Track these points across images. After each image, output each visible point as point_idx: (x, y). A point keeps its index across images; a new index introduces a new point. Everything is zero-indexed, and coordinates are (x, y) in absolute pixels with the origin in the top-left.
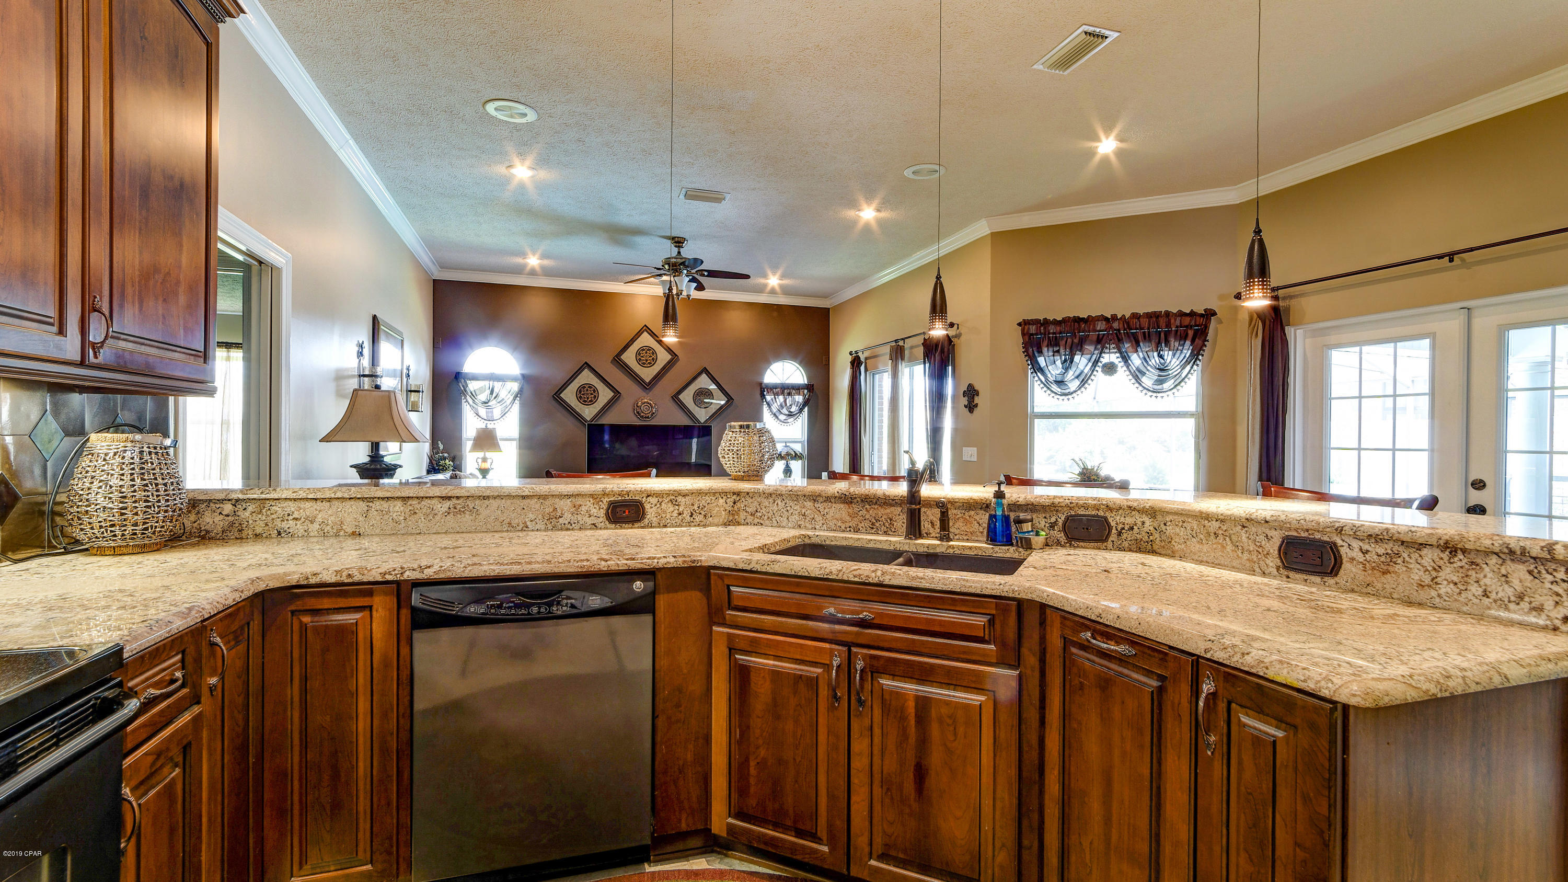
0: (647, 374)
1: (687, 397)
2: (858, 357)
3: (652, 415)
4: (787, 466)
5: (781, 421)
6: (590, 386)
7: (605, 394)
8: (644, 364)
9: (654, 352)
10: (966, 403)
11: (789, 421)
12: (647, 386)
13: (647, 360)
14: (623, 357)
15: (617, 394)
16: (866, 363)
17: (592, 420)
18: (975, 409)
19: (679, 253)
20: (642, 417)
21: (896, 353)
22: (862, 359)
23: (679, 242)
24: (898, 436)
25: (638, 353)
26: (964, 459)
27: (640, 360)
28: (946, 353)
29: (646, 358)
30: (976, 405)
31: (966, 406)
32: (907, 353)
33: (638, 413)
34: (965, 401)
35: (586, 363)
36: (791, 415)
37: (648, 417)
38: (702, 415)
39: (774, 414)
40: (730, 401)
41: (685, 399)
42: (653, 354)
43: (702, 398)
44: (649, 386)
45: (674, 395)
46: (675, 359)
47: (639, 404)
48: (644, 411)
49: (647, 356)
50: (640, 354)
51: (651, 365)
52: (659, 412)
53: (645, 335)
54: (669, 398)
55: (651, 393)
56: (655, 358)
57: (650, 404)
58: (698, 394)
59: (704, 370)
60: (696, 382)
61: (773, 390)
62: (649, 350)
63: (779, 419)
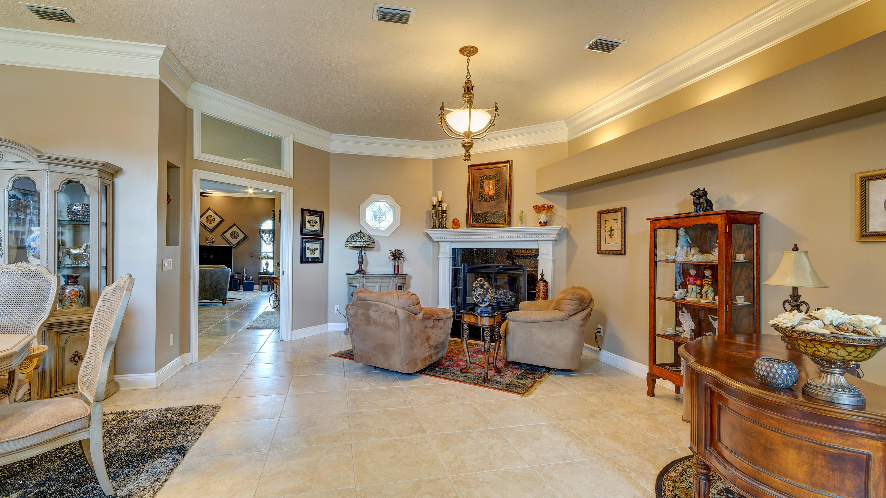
0: (211, 226)
1: (228, 235)
8: (210, 222)
12: (210, 231)
20: (208, 242)
27: (208, 221)
37: (211, 243)
38: (234, 242)
39: (265, 242)
40: (246, 237)
41: (226, 236)
42: (213, 218)
43: (234, 235)
44: (212, 231)
45: (222, 234)
46: (222, 220)
47: (207, 238)
48: (209, 241)
49: (211, 219)
50: (207, 218)
51: (212, 222)
52: (216, 241)
53: (210, 211)
54: (220, 235)
55: (212, 234)
56: (214, 220)
57: (212, 238)
58: (232, 234)
59: (235, 225)
60: (231, 229)
61: (264, 232)
62: (211, 217)
63: (266, 244)
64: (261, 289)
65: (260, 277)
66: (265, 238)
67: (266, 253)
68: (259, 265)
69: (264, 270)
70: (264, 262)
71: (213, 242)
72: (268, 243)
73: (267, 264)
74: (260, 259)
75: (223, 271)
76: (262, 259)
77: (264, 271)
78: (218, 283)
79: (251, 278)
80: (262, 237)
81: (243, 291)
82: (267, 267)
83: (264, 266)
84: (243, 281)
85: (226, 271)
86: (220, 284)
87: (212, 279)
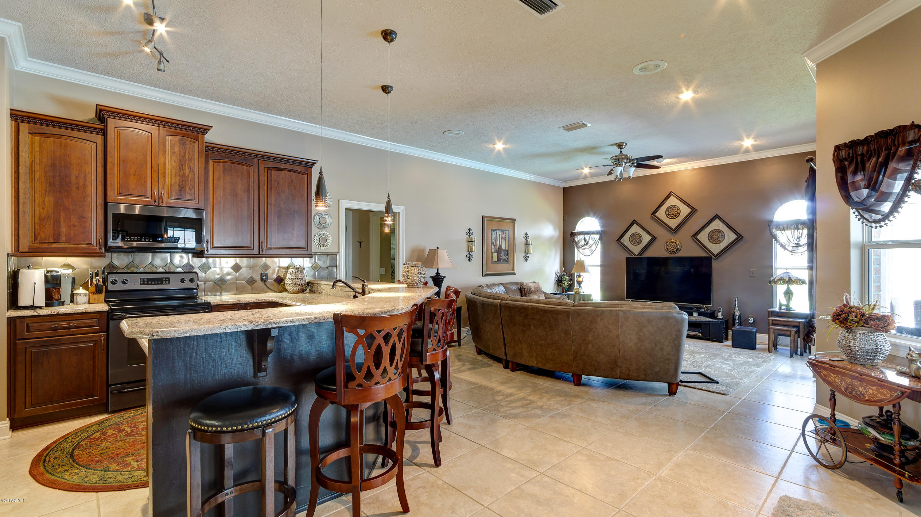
0: (674, 223)
1: (703, 237)
4: (789, 289)
5: (790, 251)
6: (638, 234)
7: (647, 238)
8: (672, 217)
9: (678, 208)
13: (673, 214)
14: (657, 214)
15: (654, 239)
17: (638, 255)
19: (621, 152)
20: (670, 251)
23: (620, 146)
27: (669, 214)
29: (673, 213)
33: (667, 249)
35: (634, 220)
36: (797, 246)
37: (674, 252)
38: (716, 249)
39: (783, 246)
40: (739, 238)
41: (701, 238)
42: (678, 210)
43: (715, 237)
44: (675, 231)
45: (693, 236)
46: (693, 211)
47: (668, 244)
48: (671, 248)
50: (668, 211)
51: (676, 217)
52: (682, 248)
53: (672, 198)
54: (689, 238)
55: (676, 236)
56: (679, 212)
57: (675, 243)
58: (712, 234)
59: (716, 217)
60: (710, 225)
61: (781, 227)
62: (675, 207)
63: (788, 250)
64: (773, 347)
65: (771, 322)
68: (770, 295)
69: (781, 305)
70: (780, 289)
71: (678, 250)
72: (790, 249)
73: (788, 294)
74: (770, 282)
75: (667, 318)
76: (776, 283)
77: (780, 309)
78: (656, 346)
79: (751, 320)
80: (775, 237)
81: (733, 346)
82: (789, 302)
83: (780, 298)
84: (734, 325)
85: (674, 318)
86: (662, 349)
87: (642, 334)
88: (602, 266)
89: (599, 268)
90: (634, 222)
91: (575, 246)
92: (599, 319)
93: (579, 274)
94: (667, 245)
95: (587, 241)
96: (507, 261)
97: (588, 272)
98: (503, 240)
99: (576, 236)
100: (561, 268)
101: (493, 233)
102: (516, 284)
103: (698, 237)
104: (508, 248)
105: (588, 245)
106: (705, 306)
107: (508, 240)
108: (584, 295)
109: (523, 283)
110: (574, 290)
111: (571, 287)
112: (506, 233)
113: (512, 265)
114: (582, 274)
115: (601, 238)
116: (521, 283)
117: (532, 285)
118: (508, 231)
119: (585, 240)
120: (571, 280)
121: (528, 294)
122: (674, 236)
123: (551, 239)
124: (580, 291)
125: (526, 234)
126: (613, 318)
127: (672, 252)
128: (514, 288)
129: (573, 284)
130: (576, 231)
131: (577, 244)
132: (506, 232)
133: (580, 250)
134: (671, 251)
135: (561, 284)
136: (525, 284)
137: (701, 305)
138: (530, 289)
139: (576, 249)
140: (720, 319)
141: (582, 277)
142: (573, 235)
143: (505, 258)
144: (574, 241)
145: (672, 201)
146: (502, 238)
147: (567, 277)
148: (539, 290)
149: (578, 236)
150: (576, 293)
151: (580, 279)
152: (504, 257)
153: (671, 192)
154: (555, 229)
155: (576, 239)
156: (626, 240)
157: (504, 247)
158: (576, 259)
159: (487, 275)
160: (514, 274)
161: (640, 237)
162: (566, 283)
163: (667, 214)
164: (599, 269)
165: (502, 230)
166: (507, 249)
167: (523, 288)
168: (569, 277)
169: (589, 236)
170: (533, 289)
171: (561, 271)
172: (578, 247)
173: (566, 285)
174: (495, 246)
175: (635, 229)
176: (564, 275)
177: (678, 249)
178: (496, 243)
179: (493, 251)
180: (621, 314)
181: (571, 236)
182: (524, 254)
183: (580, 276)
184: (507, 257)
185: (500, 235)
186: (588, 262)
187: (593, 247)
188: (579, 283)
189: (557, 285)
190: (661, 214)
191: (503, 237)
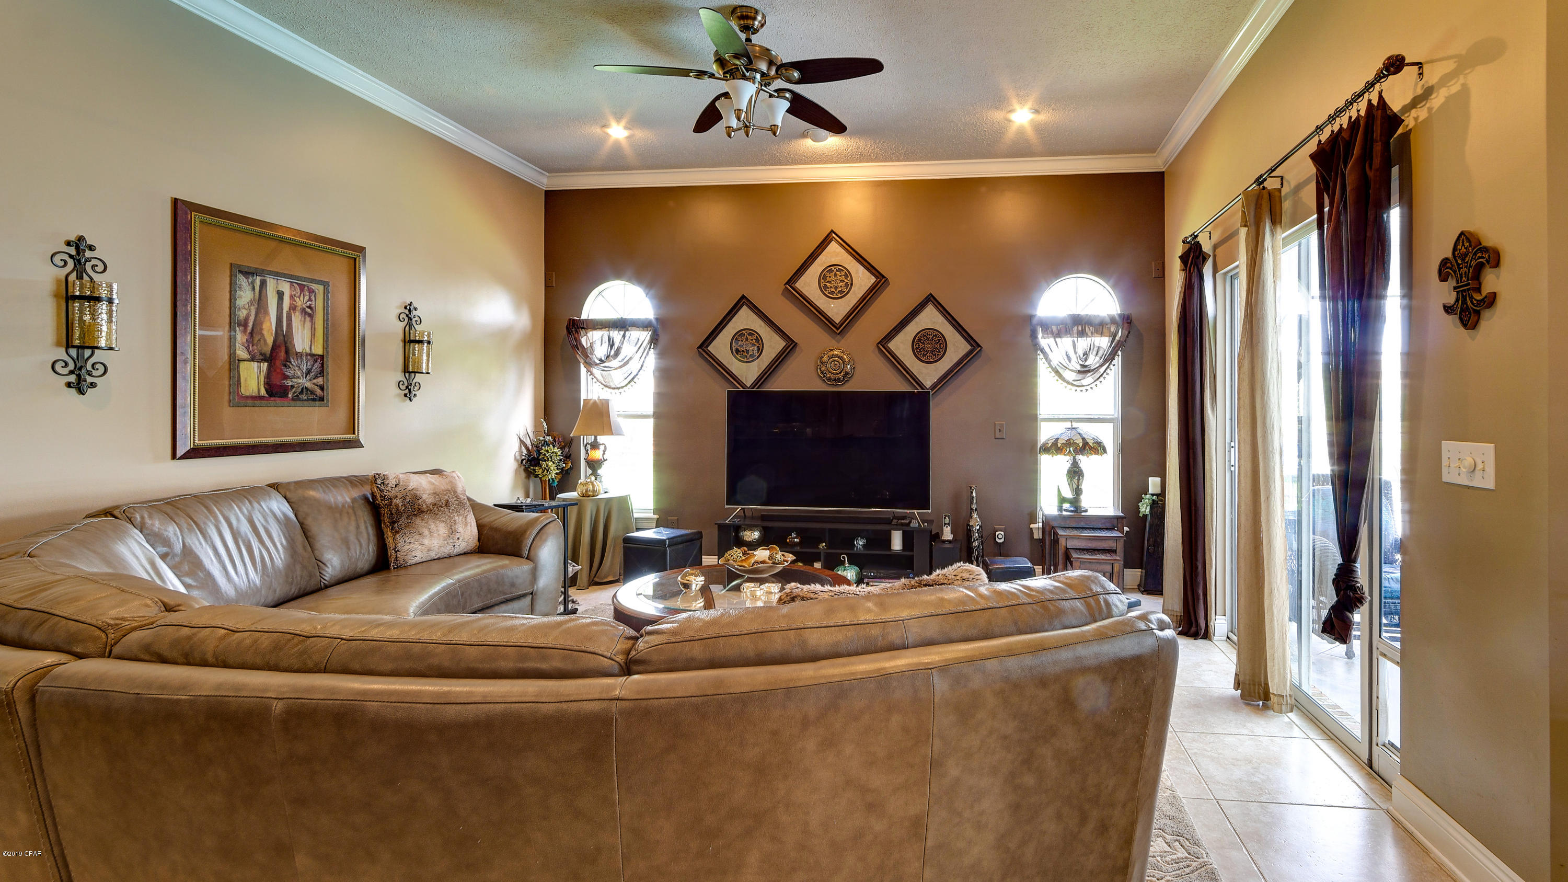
0: (837, 309)
1: (902, 345)
2: (1198, 246)
3: (845, 376)
4: (1075, 464)
5: (1068, 383)
6: (751, 332)
7: (773, 345)
8: (832, 293)
9: (848, 274)
10: (1451, 299)
11: (1084, 382)
12: (837, 329)
13: (836, 288)
14: (799, 285)
15: (791, 347)
16: (1215, 257)
17: (753, 386)
18: (1486, 314)
19: (748, 40)
20: (829, 379)
21: (1258, 206)
22: (1207, 247)
23: (745, 17)
24: (1265, 406)
25: (823, 277)
26: (1446, 478)
27: (826, 287)
28: (1377, 161)
29: (835, 284)
30: (1491, 300)
31: (1448, 309)
32: (1287, 205)
33: (823, 372)
34: (1445, 293)
35: (743, 297)
36: (1085, 370)
37: (839, 380)
38: (928, 374)
39: (1055, 370)
40: (975, 350)
41: (896, 349)
42: (846, 276)
43: (927, 347)
44: (841, 329)
45: (880, 342)
46: (881, 282)
47: (824, 359)
48: (831, 369)
49: (836, 281)
50: (825, 277)
51: (843, 295)
52: (857, 371)
53: (833, 247)
54: (872, 347)
55: (843, 341)
56: (849, 283)
57: (842, 358)
58: (920, 340)
59: (930, 299)
60: (917, 319)
61: (1054, 328)
62: (839, 270)
63: (1064, 380)
66: (1057, 357)
67: (1068, 425)
68: (1030, 479)
70: (1053, 465)
71: (847, 377)
73: (1075, 475)
79: (1000, 536)
80: (1036, 347)
82: (1078, 491)
88: (657, 415)
89: (650, 423)
90: (743, 301)
91: (582, 361)
92: (811, 745)
93: (591, 439)
94: (822, 363)
95: (616, 347)
96: (317, 398)
97: (619, 433)
98: (297, 319)
99: (582, 332)
100: (537, 424)
101: (242, 280)
102: (353, 481)
103: (892, 345)
104: (326, 347)
105: (620, 357)
106: (916, 512)
107: (326, 321)
108: (609, 500)
109: (385, 478)
110: (580, 489)
111: (567, 478)
112: (311, 291)
113: (342, 414)
114: (601, 439)
115: (654, 341)
116: (376, 480)
117: (424, 486)
118: (325, 284)
119: (612, 345)
120: (567, 457)
121: (403, 520)
122: (838, 342)
123: (501, 335)
124: (596, 488)
125: (409, 308)
126: (896, 720)
127: (835, 380)
128: (344, 497)
129: (575, 467)
130: (584, 316)
131: (586, 354)
132: (314, 286)
133: (596, 371)
134: (833, 377)
135: (539, 471)
136: (392, 482)
137: (908, 511)
138: (416, 497)
139: (583, 370)
140: (949, 541)
141: (602, 447)
142: (576, 327)
143: (309, 385)
144: (577, 346)
145: (834, 254)
146: (293, 308)
147: (556, 450)
148: (452, 500)
149: (590, 334)
150: (585, 495)
151: (597, 455)
152: (305, 382)
153: (832, 231)
154: (517, 307)
155: (583, 340)
156: (721, 347)
157: (301, 341)
158: (583, 396)
159: (196, 453)
160: (355, 444)
161: (757, 340)
162: (553, 467)
163: (822, 285)
164: (648, 425)
165: (291, 277)
166: (318, 350)
167: (383, 498)
168: (562, 448)
169: (622, 333)
170: (427, 498)
171: (537, 432)
172: (589, 364)
173: (554, 472)
174: (254, 334)
175: (745, 319)
176: (546, 443)
177: (847, 373)
178: (258, 324)
179: (242, 353)
180: (941, 685)
181: (569, 332)
182: (400, 376)
183: (595, 446)
184: (320, 381)
185: (280, 295)
186: (618, 405)
187: (634, 366)
188: (594, 465)
189: (523, 474)
190: (809, 284)
191: (299, 302)
